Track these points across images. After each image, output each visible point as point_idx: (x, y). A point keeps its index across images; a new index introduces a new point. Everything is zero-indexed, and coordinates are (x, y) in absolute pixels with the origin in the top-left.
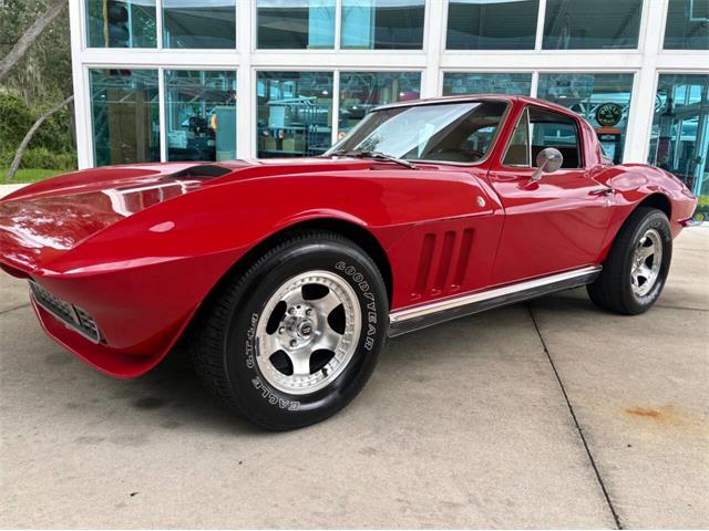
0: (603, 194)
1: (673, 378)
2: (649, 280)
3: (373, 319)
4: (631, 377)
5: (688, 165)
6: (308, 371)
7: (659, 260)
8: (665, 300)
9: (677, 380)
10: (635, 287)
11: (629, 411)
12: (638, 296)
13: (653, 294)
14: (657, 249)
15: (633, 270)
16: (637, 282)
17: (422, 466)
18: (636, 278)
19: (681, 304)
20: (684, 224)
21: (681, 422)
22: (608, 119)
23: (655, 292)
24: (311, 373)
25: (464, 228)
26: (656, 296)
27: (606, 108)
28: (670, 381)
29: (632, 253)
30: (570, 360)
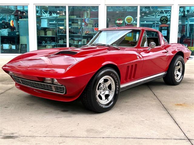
0: (166, 52)
1: (185, 98)
2: (179, 75)
3: (118, 87)
4: (176, 98)
5: (192, 35)
6: (105, 99)
7: (182, 70)
8: (184, 81)
9: (187, 99)
10: (176, 77)
11: (176, 105)
12: (177, 80)
13: (181, 79)
14: (181, 67)
15: (175, 73)
16: (176, 76)
17: (134, 116)
18: (176, 75)
19: (189, 82)
20: (188, 59)
21: (187, 106)
22: (164, 21)
23: (181, 78)
24: (106, 99)
25: (135, 64)
26: (182, 80)
27: (163, 18)
28: (185, 99)
29: (174, 68)
30: (161, 96)
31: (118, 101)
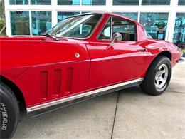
2: (163, 83)
7: (167, 75)
8: (170, 88)
12: (158, 88)
13: (164, 88)
14: (166, 71)
15: (156, 78)
16: (158, 83)
19: (176, 90)
20: (177, 61)
31: (17, 130)
